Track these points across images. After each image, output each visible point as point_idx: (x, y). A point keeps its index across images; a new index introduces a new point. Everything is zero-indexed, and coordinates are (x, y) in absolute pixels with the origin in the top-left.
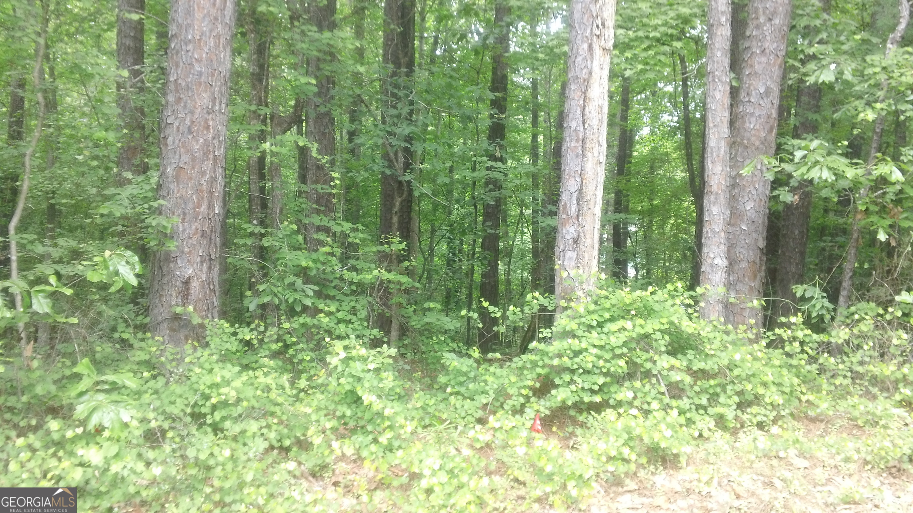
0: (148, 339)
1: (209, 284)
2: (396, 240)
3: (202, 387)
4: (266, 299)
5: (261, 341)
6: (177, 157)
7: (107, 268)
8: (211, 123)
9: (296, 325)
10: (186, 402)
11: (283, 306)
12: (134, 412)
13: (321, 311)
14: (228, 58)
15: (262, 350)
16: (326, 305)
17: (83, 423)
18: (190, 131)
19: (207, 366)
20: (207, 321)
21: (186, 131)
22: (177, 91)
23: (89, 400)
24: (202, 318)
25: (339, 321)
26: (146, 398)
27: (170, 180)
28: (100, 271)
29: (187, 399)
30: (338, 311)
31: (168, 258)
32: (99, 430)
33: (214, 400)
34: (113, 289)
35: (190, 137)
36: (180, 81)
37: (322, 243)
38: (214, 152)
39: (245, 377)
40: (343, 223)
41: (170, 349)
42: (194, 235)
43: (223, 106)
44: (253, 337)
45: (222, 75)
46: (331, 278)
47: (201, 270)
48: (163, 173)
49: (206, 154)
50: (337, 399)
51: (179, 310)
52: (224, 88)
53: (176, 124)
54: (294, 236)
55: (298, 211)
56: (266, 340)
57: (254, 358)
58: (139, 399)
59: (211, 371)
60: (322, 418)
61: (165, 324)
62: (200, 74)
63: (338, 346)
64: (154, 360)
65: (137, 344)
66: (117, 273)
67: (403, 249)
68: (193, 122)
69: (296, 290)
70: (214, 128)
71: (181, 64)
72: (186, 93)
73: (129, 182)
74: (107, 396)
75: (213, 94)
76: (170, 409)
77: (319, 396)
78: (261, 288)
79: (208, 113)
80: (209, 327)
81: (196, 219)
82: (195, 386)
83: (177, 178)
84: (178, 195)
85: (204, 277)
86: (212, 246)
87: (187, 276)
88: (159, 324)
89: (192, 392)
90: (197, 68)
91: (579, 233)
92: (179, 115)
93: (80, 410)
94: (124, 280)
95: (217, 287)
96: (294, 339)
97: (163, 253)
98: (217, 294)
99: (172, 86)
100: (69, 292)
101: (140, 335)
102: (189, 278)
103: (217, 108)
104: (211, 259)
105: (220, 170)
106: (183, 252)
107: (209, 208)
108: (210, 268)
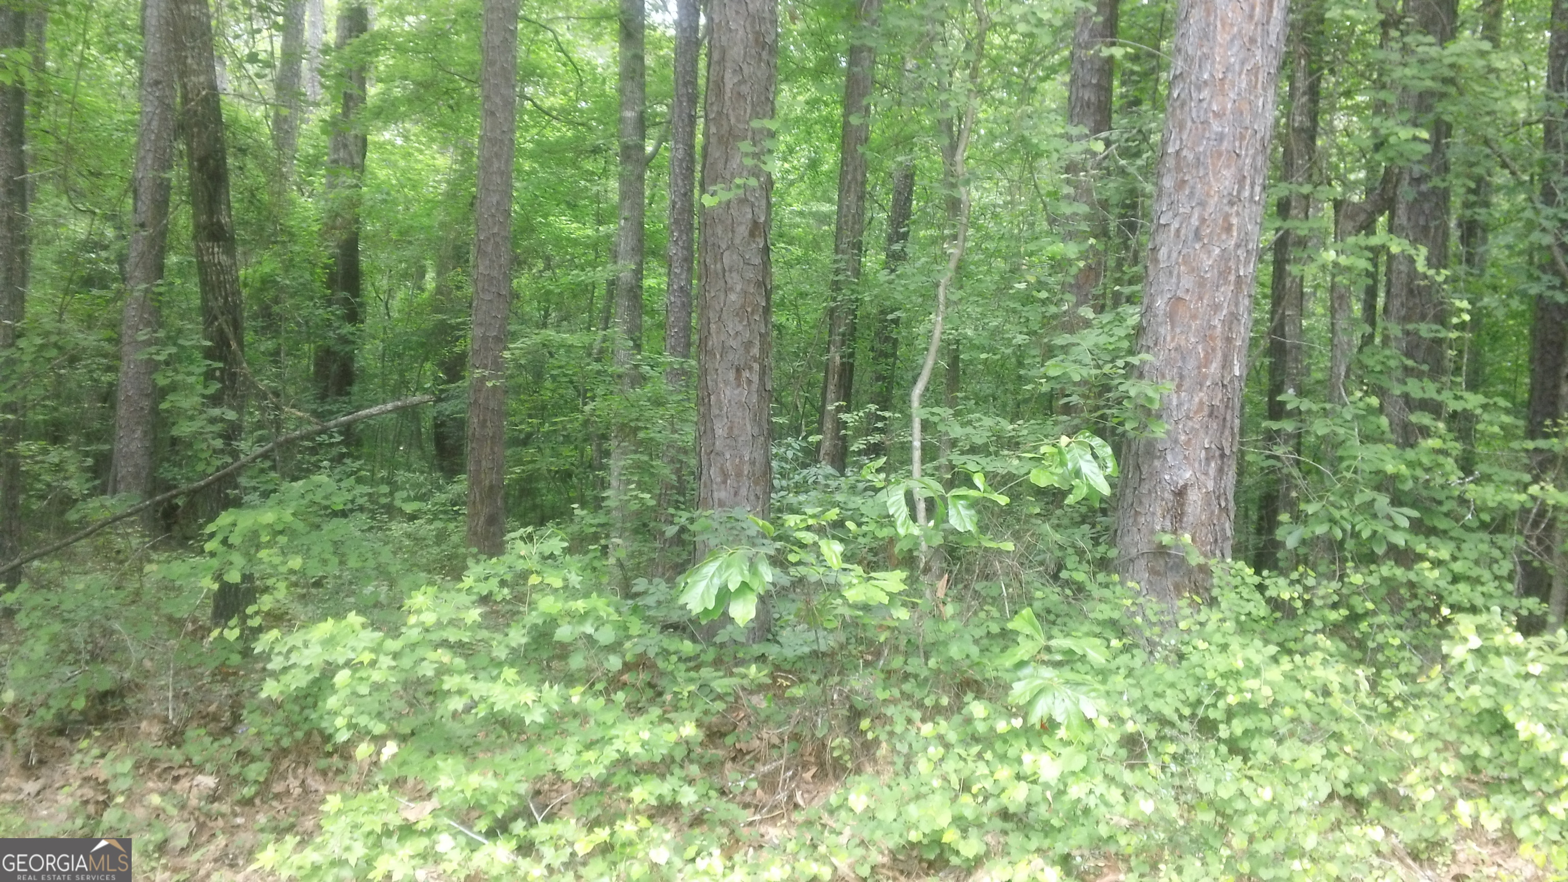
0: (1115, 584)
1: (1218, 498)
3: (1211, 675)
4: (1321, 529)
5: (1308, 604)
6: (1174, 280)
7: (1063, 464)
8: (1234, 221)
9: (1374, 580)
10: (1182, 697)
11: (1350, 544)
12: (1102, 703)
13: (1421, 557)
14: (1269, 106)
15: (1310, 620)
16: (1429, 546)
17: (1024, 711)
18: (1197, 236)
19: (1218, 638)
20: (1212, 562)
21: (1191, 236)
22: (1178, 169)
23: (1032, 676)
24: (1206, 556)
25: (1456, 579)
26: (1118, 681)
27: (1160, 319)
28: (1053, 469)
29: (1183, 691)
30: (1454, 559)
31: (1151, 451)
32: (1049, 726)
33: (1232, 699)
34: (1070, 500)
35: (1197, 246)
36: (1185, 153)
37: (1425, 432)
38: (1237, 270)
39: (1286, 664)
40: (1468, 395)
41: (1152, 605)
42: (1196, 413)
43: (1258, 189)
44: (1296, 595)
45: (1258, 136)
46: (1441, 496)
47: (1206, 474)
48: (1149, 308)
49: (1223, 274)
50: (1461, 722)
51: (1167, 539)
52: (1260, 160)
53: (1175, 225)
54: (1372, 418)
55: (1381, 372)
56: (1318, 602)
57: (1292, 633)
58: (1104, 682)
59: (1224, 647)
60: (1433, 756)
61: (1143, 562)
62: (1221, 137)
63: (1466, 624)
64: (1124, 621)
65: (1096, 592)
66: (1077, 473)
68: (1203, 220)
69: (1375, 516)
70: (1239, 230)
71: (1189, 124)
72: (1194, 171)
73: (1087, 324)
74: (1056, 672)
75: (1241, 170)
76: (1155, 705)
77: (1428, 714)
78: (1311, 509)
79: (1231, 203)
80: (1217, 571)
81: (1201, 385)
82: (1199, 671)
83: (1171, 316)
84: (1173, 345)
85: (1211, 485)
86: (1227, 432)
87: (1181, 483)
88: (1132, 560)
89: (1191, 681)
90: (1216, 127)
92: (1181, 210)
93: (1020, 691)
94: (1090, 486)
95: (1232, 504)
96: (1370, 606)
97: (1143, 442)
98: (1232, 517)
99: (1170, 162)
100: (1003, 500)
101: (1101, 577)
102: (1185, 487)
103: (1246, 194)
104: (1223, 456)
105: (1246, 302)
106: (1176, 441)
107: (1223, 367)
108: (1221, 471)
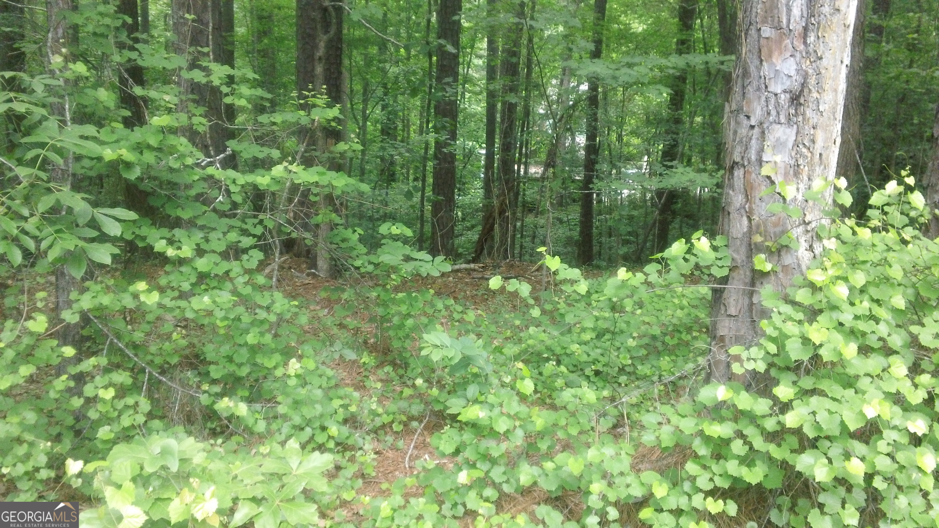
2: (321, 100)
67: (335, 119)
91: (806, 76)
